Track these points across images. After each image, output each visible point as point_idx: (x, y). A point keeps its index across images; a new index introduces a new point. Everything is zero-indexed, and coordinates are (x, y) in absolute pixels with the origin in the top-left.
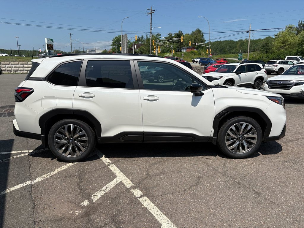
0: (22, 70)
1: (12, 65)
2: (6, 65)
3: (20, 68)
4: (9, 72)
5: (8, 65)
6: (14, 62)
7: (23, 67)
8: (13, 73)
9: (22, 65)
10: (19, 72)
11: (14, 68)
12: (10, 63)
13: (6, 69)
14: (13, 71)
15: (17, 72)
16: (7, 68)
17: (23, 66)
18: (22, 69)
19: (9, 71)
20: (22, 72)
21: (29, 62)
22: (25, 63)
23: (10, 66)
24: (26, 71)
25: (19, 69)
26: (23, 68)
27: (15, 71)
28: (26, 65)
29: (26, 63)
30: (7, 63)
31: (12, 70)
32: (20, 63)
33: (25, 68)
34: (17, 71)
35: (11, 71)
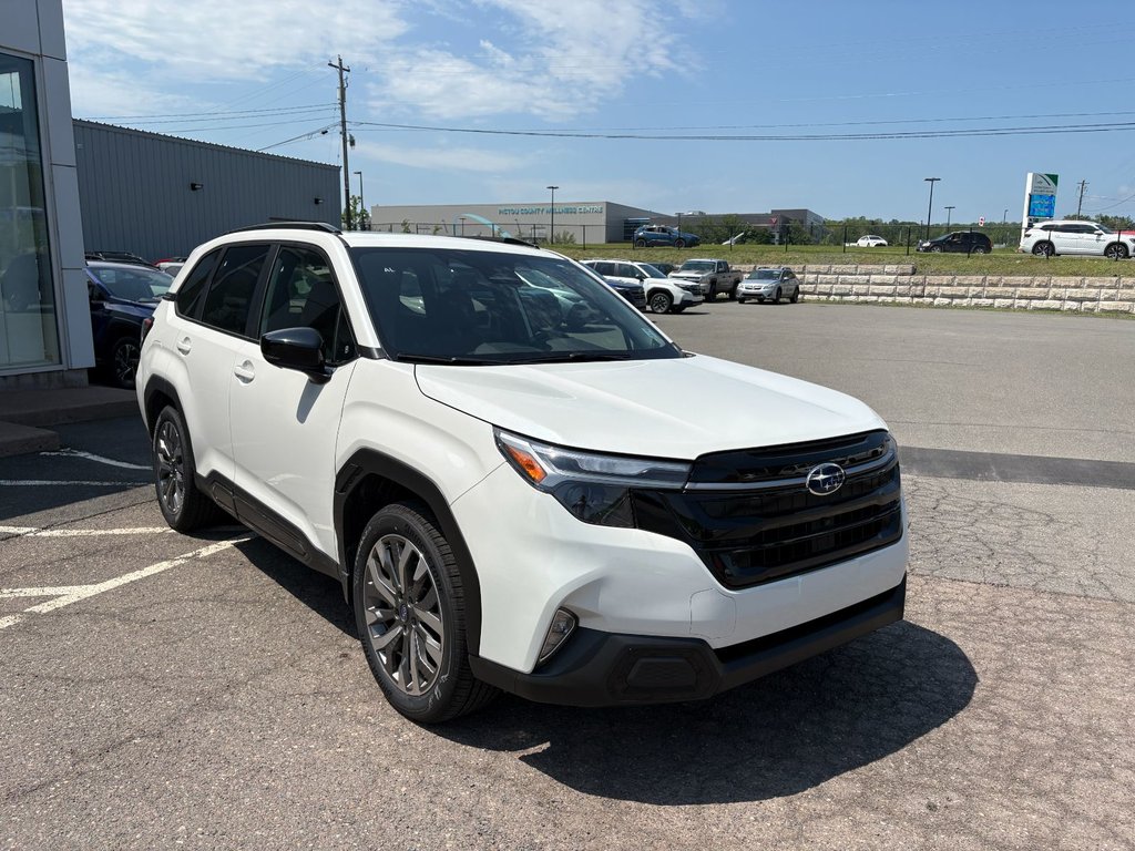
0: (864, 291)
1: (835, 273)
2: (818, 273)
3: (858, 286)
4: (824, 297)
5: (826, 274)
6: (844, 266)
7: (868, 281)
8: (834, 302)
9: (865, 274)
10: (852, 298)
11: (841, 283)
12: (830, 269)
13: (815, 288)
14: (836, 295)
15: (846, 298)
16: (821, 283)
17: (867, 277)
18: (863, 289)
19: (824, 294)
20: (862, 298)
21: (890, 264)
22: (876, 267)
23: (828, 277)
24: (874, 294)
25: (855, 288)
26: (866, 287)
27: (842, 295)
28: (879, 274)
29: (880, 267)
30: (822, 267)
31: (834, 291)
32: (862, 268)
33: (875, 284)
34: (848, 295)
35: (829, 294)
